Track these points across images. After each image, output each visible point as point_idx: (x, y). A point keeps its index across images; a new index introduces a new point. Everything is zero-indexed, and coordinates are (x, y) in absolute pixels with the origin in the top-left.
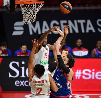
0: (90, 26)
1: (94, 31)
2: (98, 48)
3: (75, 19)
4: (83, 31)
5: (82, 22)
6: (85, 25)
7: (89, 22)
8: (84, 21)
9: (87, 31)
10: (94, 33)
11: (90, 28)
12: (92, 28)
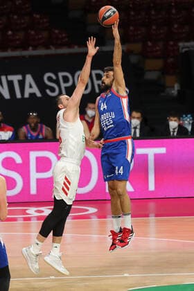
0: (31, 87)
1: (39, 94)
2: (30, 126)
3: (3, 75)
4: (19, 95)
5: (16, 78)
6: (22, 83)
7: (29, 78)
8: (20, 77)
9: (26, 95)
10: (39, 98)
11: (31, 88)
12: (35, 90)
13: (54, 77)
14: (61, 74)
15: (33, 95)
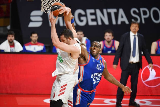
0: (122, 17)
1: (127, 22)
3: (104, 8)
4: (114, 22)
5: (113, 11)
6: (116, 15)
7: (121, 12)
8: (115, 10)
9: (119, 23)
12: (125, 19)
13: (137, 11)
14: (142, 9)
15: (123, 23)
